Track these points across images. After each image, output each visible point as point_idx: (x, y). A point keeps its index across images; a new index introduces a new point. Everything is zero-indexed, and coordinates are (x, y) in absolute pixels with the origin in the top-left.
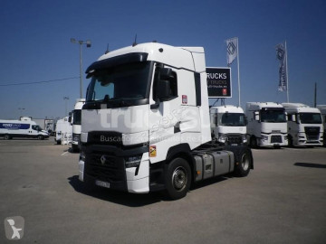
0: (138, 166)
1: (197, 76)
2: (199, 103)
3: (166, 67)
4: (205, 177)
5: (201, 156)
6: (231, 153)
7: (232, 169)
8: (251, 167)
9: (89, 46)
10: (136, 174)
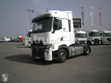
0: (48, 52)
1: (69, 21)
2: (70, 31)
3: (57, 18)
4: (72, 55)
5: (71, 48)
6: (82, 47)
7: (83, 53)
8: (90, 52)
9: (33, 12)
10: (48, 54)
